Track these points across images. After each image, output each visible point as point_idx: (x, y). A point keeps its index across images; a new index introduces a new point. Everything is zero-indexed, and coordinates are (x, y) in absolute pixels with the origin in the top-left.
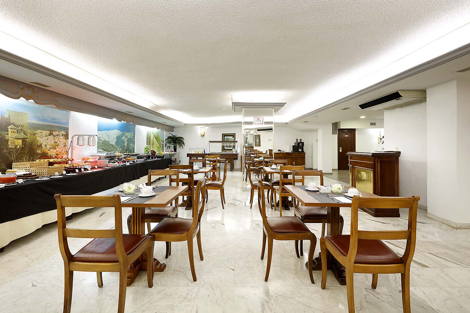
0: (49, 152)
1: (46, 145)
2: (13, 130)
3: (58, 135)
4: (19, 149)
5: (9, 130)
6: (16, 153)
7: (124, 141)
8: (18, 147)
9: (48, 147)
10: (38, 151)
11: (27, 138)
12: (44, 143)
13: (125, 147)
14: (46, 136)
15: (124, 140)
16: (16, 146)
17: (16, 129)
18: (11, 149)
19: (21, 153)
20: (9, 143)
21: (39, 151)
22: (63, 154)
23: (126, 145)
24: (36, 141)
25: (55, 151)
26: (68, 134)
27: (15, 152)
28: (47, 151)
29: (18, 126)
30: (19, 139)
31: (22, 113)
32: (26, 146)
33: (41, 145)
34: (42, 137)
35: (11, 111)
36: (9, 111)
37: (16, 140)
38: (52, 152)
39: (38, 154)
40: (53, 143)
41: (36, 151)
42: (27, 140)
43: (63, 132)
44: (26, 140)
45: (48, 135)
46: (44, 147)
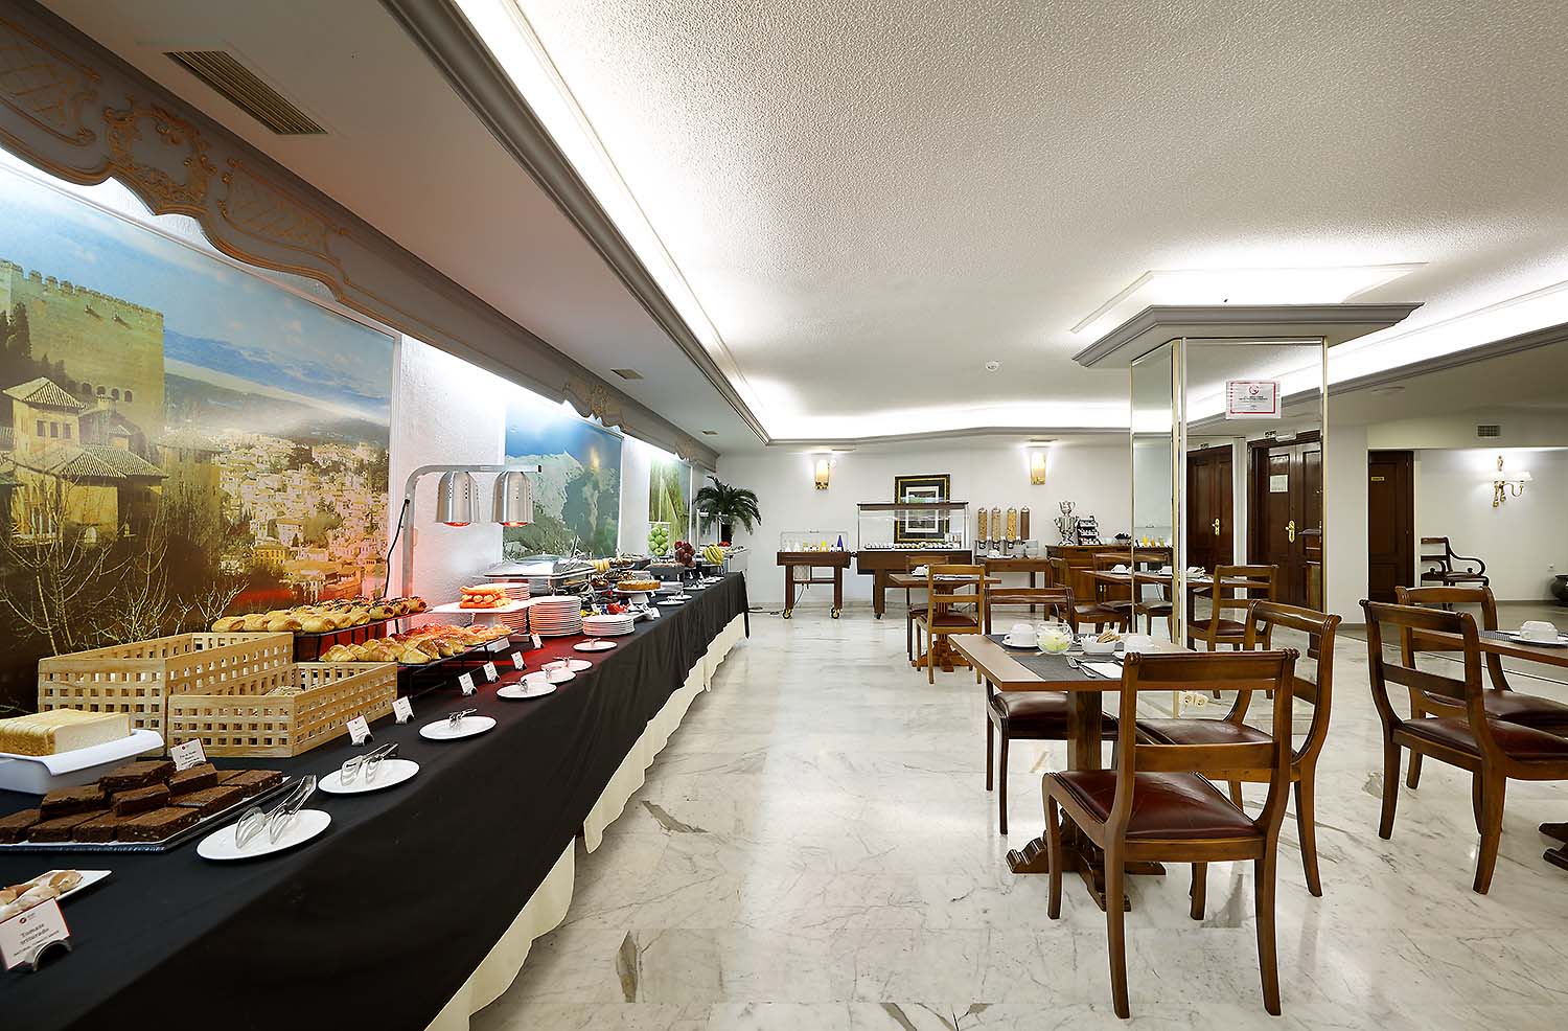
0: (289, 565)
1: (272, 525)
2: (54, 417)
3: (336, 467)
4: (94, 553)
5: (20, 410)
6: (75, 583)
7: (589, 504)
8: (91, 536)
9: (286, 535)
10: (223, 564)
11: (156, 480)
12: (263, 514)
13: (591, 530)
14: (275, 470)
15: (590, 500)
16: (74, 533)
17: (74, 410)
18: (30, 551)
19: (106, 583)
20: (19, 509)
21: (231, 564)
22: (362, 576)
23: (593, 520)
24: (215, 502)
25: (321, 556)
26: (388, 460)
27: (67, 573)
28: (277, 559)
29: (95, 390)
30: (97, 480)
31: (123, 303)
32: (146, 524)
33: (245, 521)
34: (251, 473)
35: (35, 276)
36: (17, 269)
37: (73, 494)
38: (308, 566)
39: (226, 581)
40: (314, 513)
41: (217, 561)
42: (157, 489)
43: (363, 452)
44: (148, 494)
45: (285, 462)
46: (262, 537)
